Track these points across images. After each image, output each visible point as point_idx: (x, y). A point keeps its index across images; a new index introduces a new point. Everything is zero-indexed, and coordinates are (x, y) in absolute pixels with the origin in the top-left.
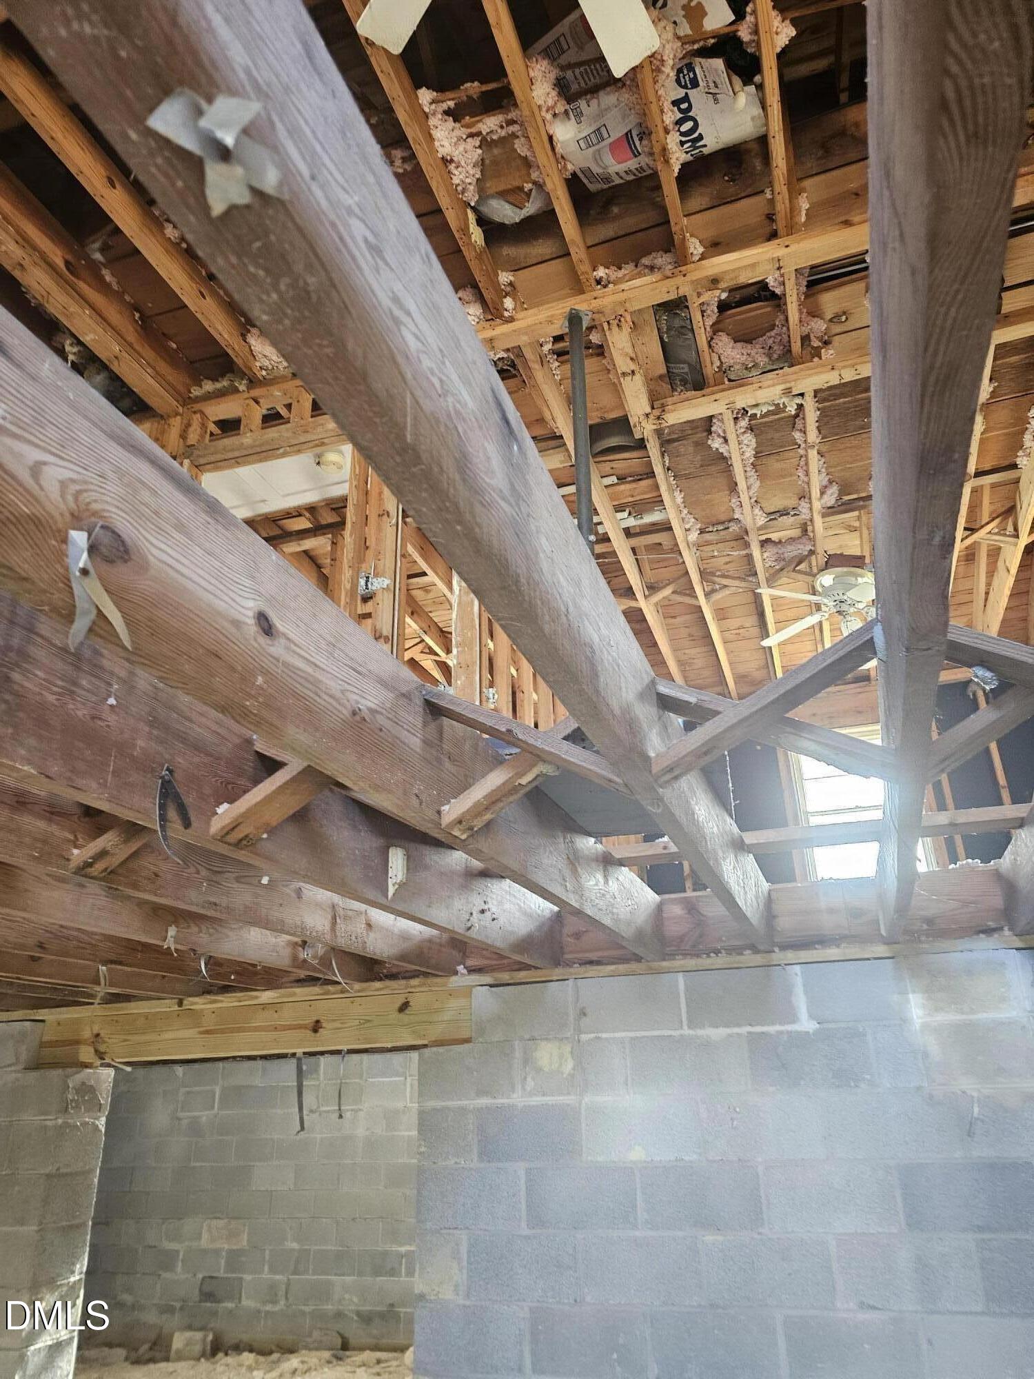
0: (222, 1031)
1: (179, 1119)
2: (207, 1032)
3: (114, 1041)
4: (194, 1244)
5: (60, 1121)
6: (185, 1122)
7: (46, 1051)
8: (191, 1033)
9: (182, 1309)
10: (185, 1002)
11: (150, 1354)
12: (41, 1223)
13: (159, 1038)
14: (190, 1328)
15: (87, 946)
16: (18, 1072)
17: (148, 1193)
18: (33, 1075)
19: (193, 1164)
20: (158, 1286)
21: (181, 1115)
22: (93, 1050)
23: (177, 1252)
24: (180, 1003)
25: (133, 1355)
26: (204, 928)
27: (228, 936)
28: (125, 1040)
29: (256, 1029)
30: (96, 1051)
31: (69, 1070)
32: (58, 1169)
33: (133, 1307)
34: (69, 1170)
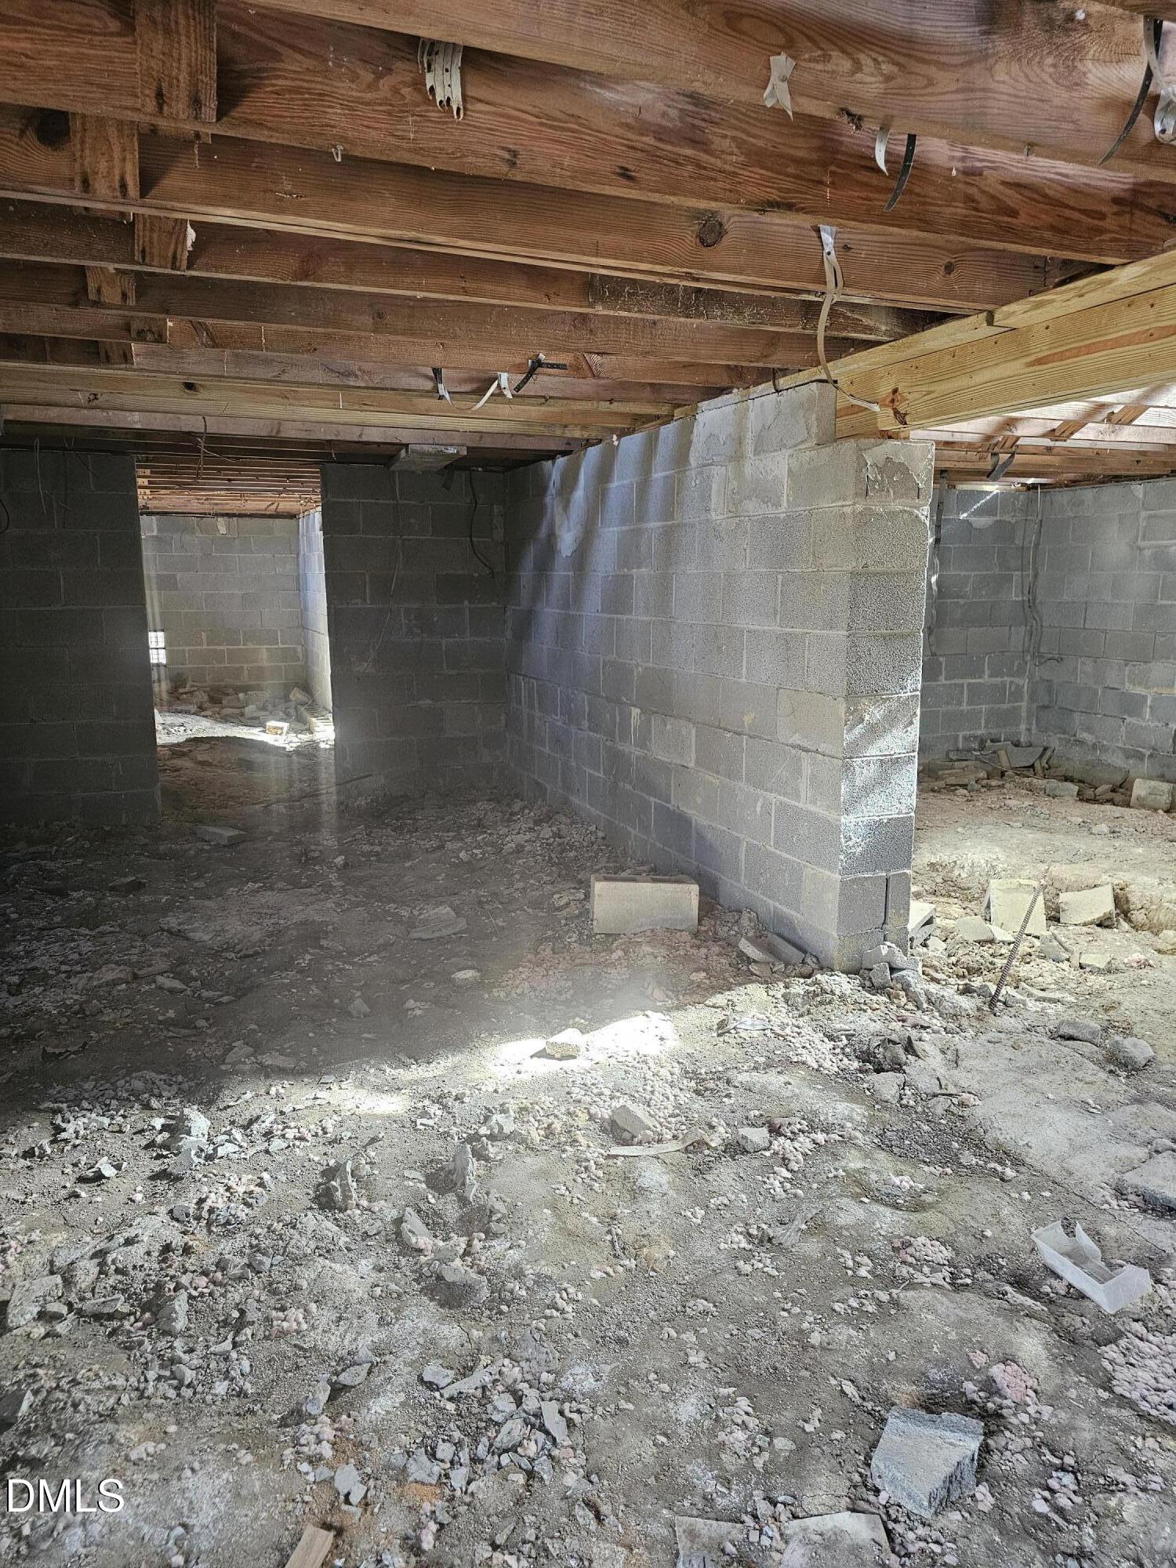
0: (1061, 356)
1: (1140, 549)
2: (1040, 361)
3: (917, 395)
4: (1165, 692)
5: (859, 508)
6: (1147, 553)
7: (841, 423)
8: (1016, 367)
9: (1151, 756)
10: (997, 316)
11: (1110, 795)
12: (850, 628)
13: (972, 382)
14: (1162, 778)
15: (719, 176)
16: (811, 449)
17: (1105, 632)
18: (826, 451)
19: (1160, 602)
20: (1123, 729)
21: (1141, 543)
22: (891, 412)
23: (1145, 697)
24: (990, 321)
25: (1089, 793)
26: (866, 61)
27: (931, 83)
28: (929, 393)
29: (1117, 343)
30: (896, 412)
31: (864, 442)
32: (865, 566)
33: (1094, 746)
34: (879, 569)
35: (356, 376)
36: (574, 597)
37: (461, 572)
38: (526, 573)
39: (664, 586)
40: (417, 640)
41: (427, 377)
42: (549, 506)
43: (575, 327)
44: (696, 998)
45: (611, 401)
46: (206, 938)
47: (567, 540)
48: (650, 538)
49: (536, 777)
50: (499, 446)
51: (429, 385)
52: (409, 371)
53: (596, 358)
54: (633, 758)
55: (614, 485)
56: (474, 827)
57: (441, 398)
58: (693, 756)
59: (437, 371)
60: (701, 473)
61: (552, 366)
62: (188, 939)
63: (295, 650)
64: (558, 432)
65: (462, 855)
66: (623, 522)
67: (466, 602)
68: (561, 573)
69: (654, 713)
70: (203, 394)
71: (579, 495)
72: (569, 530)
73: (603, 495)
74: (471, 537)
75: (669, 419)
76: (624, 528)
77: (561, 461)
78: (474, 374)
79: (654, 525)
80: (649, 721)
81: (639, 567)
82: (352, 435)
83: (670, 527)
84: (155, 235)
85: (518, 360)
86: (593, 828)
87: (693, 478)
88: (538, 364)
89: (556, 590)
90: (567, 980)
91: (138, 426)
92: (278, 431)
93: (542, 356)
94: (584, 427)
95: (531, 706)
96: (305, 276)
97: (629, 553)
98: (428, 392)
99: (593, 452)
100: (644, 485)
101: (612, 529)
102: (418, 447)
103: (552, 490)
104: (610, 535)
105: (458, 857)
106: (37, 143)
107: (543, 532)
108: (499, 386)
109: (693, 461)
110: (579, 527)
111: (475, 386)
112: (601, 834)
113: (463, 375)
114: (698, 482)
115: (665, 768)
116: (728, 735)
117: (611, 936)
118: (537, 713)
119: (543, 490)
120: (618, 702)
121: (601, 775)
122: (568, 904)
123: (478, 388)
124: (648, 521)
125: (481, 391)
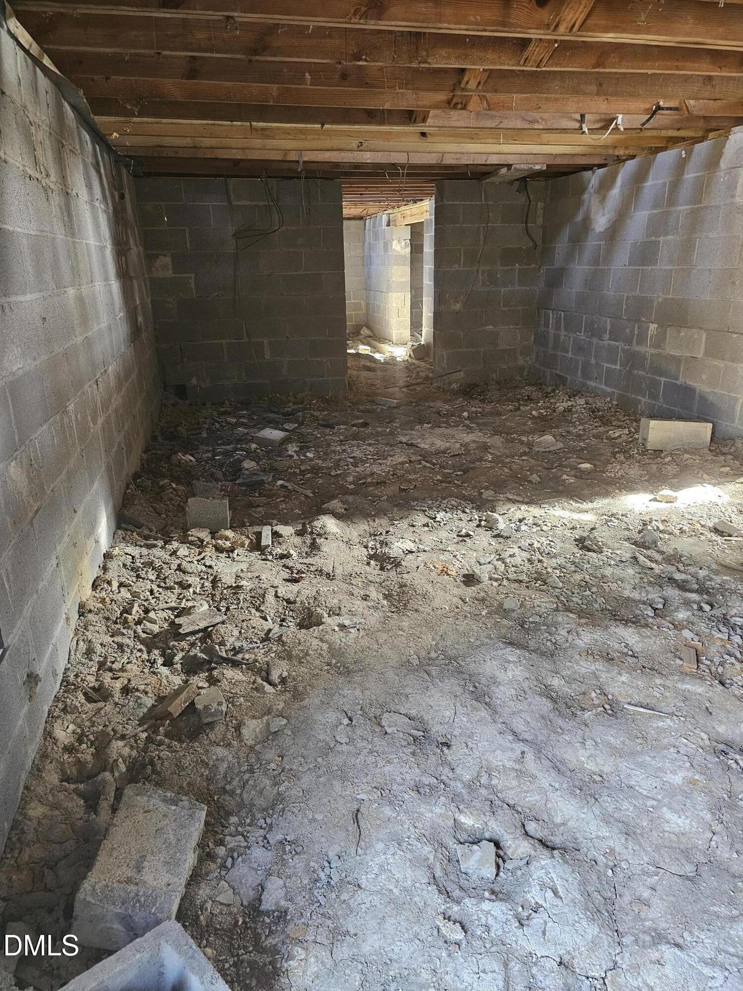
35: (538, 122)
36: (603, 257)
37: (516, 246)
38: (562, 245)
39: (687, 248)
40: (488, 289)
41: (576, 120)
42: (587, 200)
43: (704, 84)
44: (729, 479)
45: (678, 130)
46: (427, 447)
47: (601, 222)
48: (678, 217)
49: (558, 372)
50: (565, 163)
51: (577, 125)
52: (567, 117)
53: (692, 102)
54: (648, 355)
55: (649, 183)
56: (526, 400)
57: (583, 133)
58: (702, 351)
59: (583, 116)
60: (730, 173)
61: (668, 109)
62: (417, 447)
63: (360, 304)
64: (611, 152)
65: (534, 413)
66: (654, 207)
67: (517, 265)
68: (592, 243)
69: (669, 326)
70: (430, 139)
71: (616, 192)
72: (603, 215)
73: (637, 191)
74: (526, 223)
75: (702, 139)
76: (655, 211)
77: (600, 172)
78: (603, 116)
79: (683, 208)
80: (665, 331)
81: (666, 234)
82: (481, 160)
83: (698, 209)
84: (537, 49)
85: (648, 106)
86: (608, 399)
87: (722, 176)
88: (659, 108)
89: (588, 254)
90: (643, 471)
91: (369, 161)
92: (442, 160)
93: (661, 103)
94: (626, 148)
95: (558, 328)
96: (598, 65)
97: (657, 226)
98: (575, 129)
99: (630, 165)
100: (675, 185)
101: (643, 212)
102: (518, 166)
103: (591, 189)
104: (640, 217)
105: (531, 414)
106: (536, 6)
107: (579, 217)
108: (616, 123)
109: (723, 165)
110: (613, 212)
111: (602, 124)
112: (615, 403)
113: (598, 117)
114: (726, 179)
115: (677, 360)
116: (735, 336)
117: (658, 452)
118: (563, 332)
119: (583, 189)
120: (639, 321)
121: (618, 367)
122: (620, 436)
123: (604, 126)
124: (677, 206)
125: (605, 128)
